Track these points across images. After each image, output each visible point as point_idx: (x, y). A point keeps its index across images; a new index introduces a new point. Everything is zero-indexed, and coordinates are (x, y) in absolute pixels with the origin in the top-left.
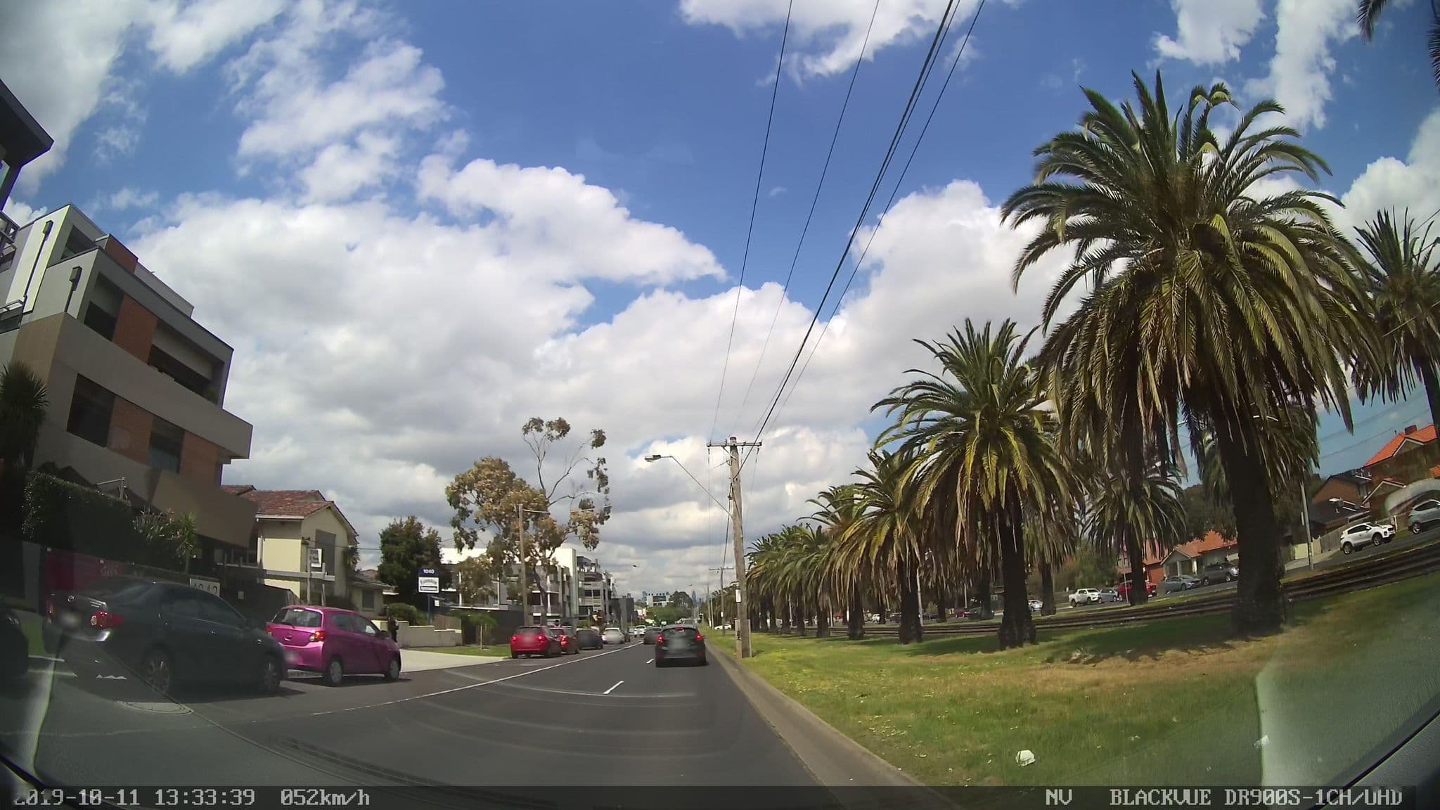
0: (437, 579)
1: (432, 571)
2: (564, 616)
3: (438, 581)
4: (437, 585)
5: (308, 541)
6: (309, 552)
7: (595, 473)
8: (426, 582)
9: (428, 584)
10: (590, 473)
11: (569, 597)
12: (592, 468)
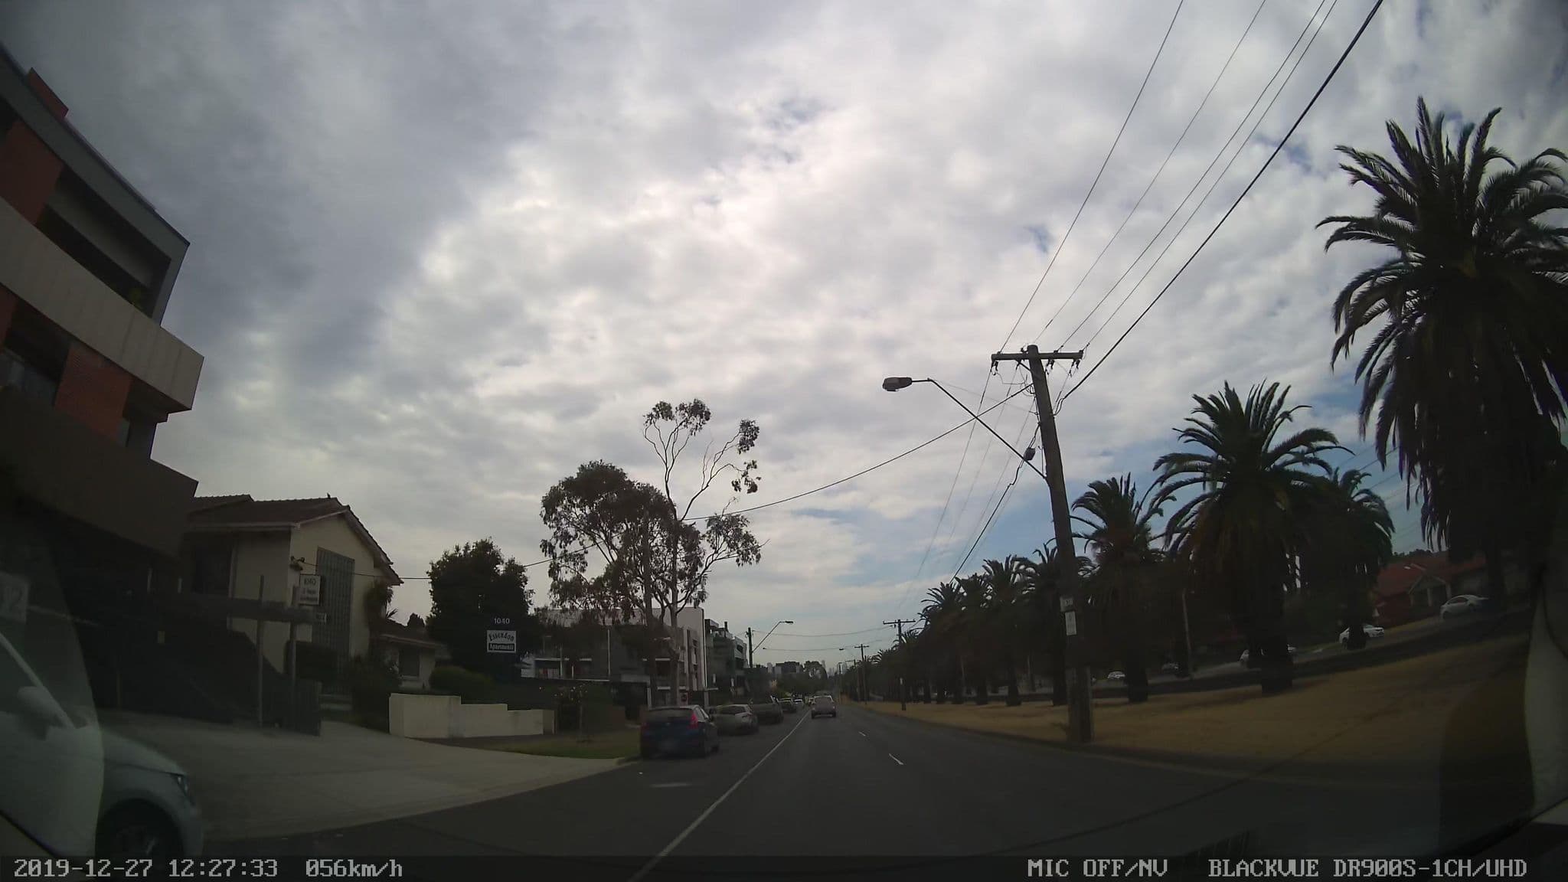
0: (513, 633)
1: (506, 621)
2: (691, 689)
3: (515, 636)
4: (514, 642)
5: (301, 564)
6: (303, 581)
7: (742, 485)
8: (496, 637)
9: (501, 640)
10: (736, 486)
11: (696, 667)
12: (736, 476)
